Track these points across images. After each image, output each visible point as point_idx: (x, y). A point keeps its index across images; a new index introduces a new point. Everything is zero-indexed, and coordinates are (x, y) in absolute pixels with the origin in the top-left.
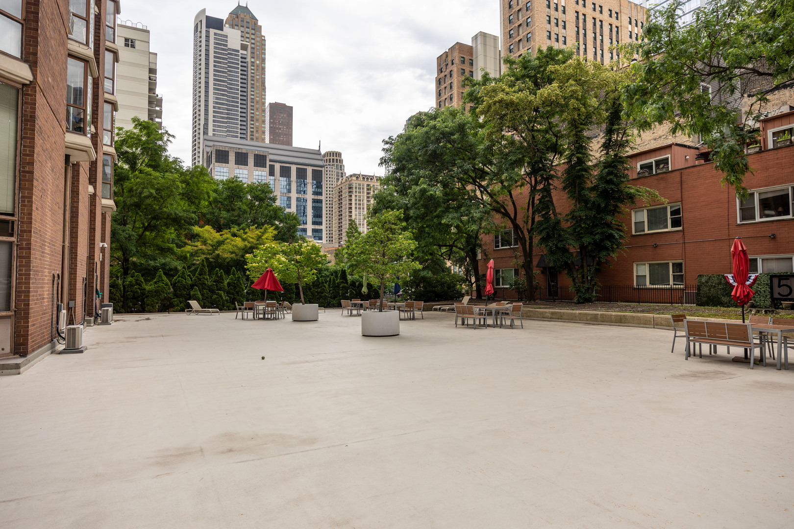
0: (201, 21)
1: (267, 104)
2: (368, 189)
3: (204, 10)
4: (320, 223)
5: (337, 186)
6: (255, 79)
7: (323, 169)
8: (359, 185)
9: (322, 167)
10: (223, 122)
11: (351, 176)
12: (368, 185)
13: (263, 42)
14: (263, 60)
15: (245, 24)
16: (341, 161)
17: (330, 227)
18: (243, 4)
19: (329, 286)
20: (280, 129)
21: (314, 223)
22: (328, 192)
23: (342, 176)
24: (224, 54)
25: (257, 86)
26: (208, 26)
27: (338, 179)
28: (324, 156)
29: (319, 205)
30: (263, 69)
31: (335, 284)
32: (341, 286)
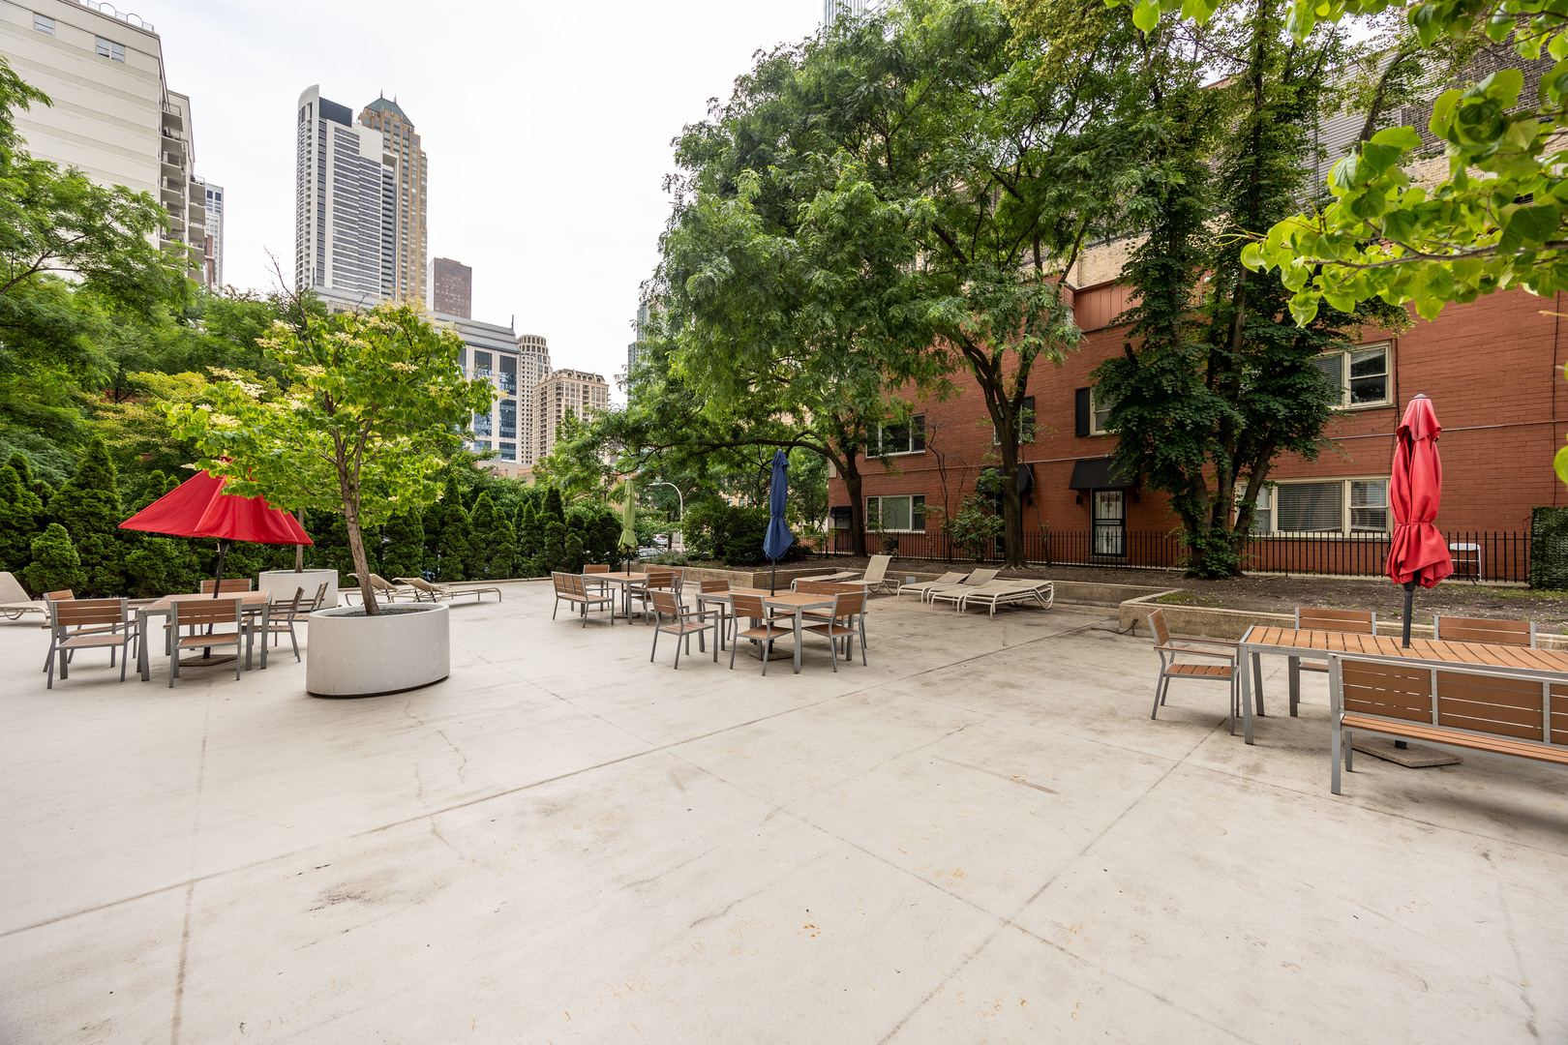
0: (311, 104)
1: (430, 260)
2: (585, 392)
3: (316, 88)
4: (513, 436)
5: (539, 384)
6: (409, 215)
7: (518, 357)
8: (573, 385)
9: (516, 353)
10: (351, 271)
11: (560, 372)
12: (586, 387)
13: (423, 162)
14: (423, 189)
15: (391, 128)
16: (545, 350)
17: (528, 442)
18: (390, 98)
19: (518, 526)
20: (451, 298)
21: (503, 434)
22: (526, 393)
23: (546, 372)
24: (352, 164)
25: (412, 227)
26: (322, 115)
27: (540, 376)
28: (520, 340)
29: (511, 408)
30: (424, 202)
31: (533, 521)
32: (547, 527)
